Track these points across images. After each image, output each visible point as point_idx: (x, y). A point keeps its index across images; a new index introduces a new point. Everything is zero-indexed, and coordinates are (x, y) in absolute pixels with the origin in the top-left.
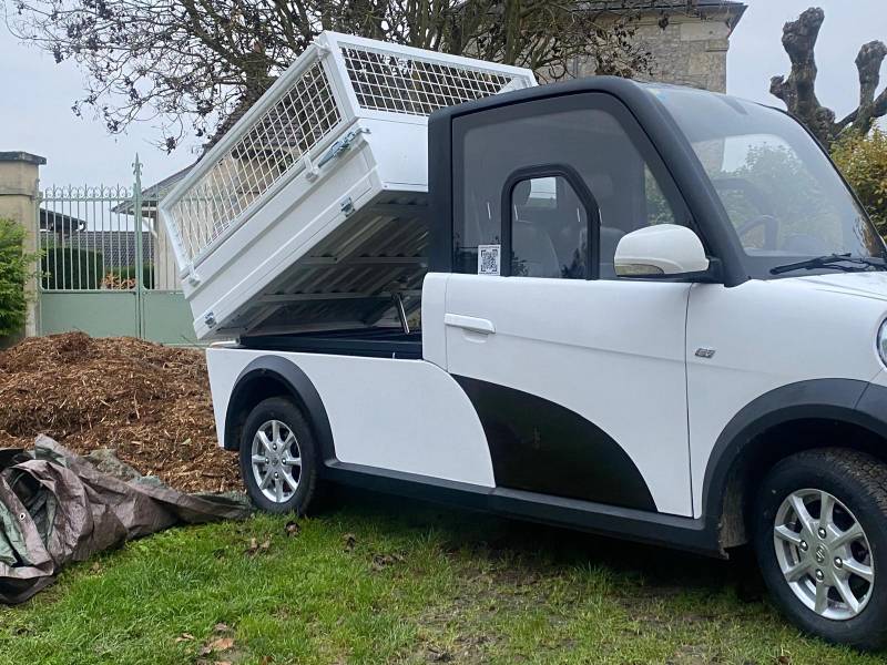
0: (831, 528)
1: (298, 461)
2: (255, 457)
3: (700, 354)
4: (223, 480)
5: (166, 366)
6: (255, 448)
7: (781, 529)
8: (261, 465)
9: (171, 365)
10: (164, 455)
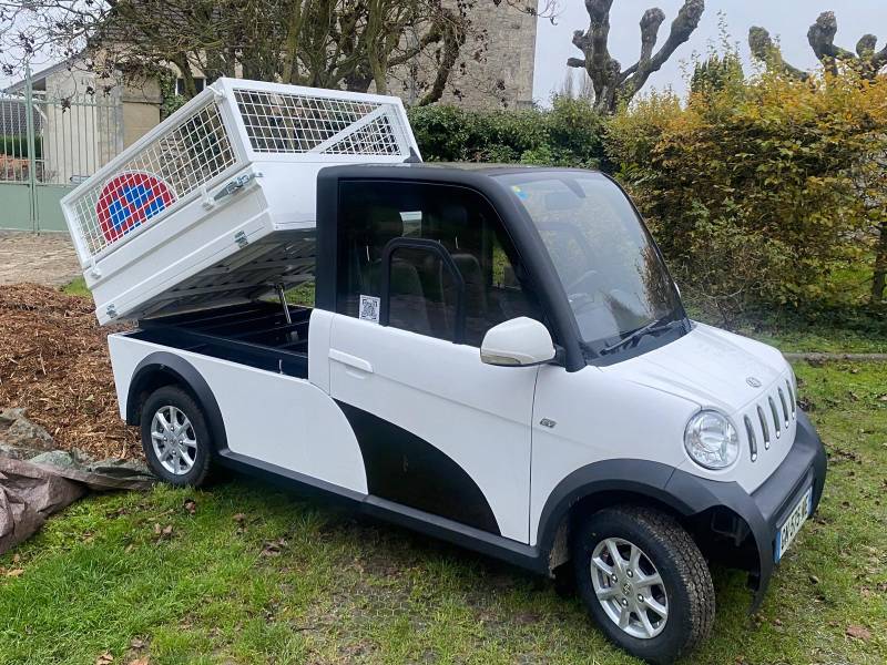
0: (637, 571)
1: (193, 443)
2: (155, 434)
3: (545, 423)
4: (125, 443)
5: (68, 315)
6: (154, 425)
7: (597, 560)
8: (159, 441)
9: (71, 313)
10: (71, 411)
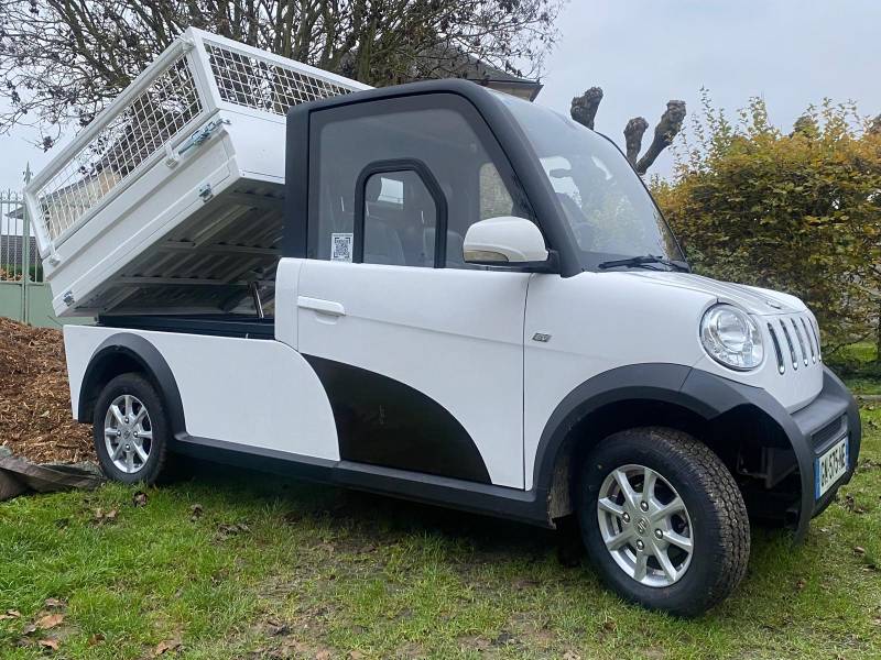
0: (653, 502)
1: (149, 434)
2: (108, 430)
3: (538, 338)
4: (77, 451)
5: (32, 344)
6: (108, 421)
7: (604, 501)
8: (113, 438)
9: (36, 343)
10: (23, 426)
